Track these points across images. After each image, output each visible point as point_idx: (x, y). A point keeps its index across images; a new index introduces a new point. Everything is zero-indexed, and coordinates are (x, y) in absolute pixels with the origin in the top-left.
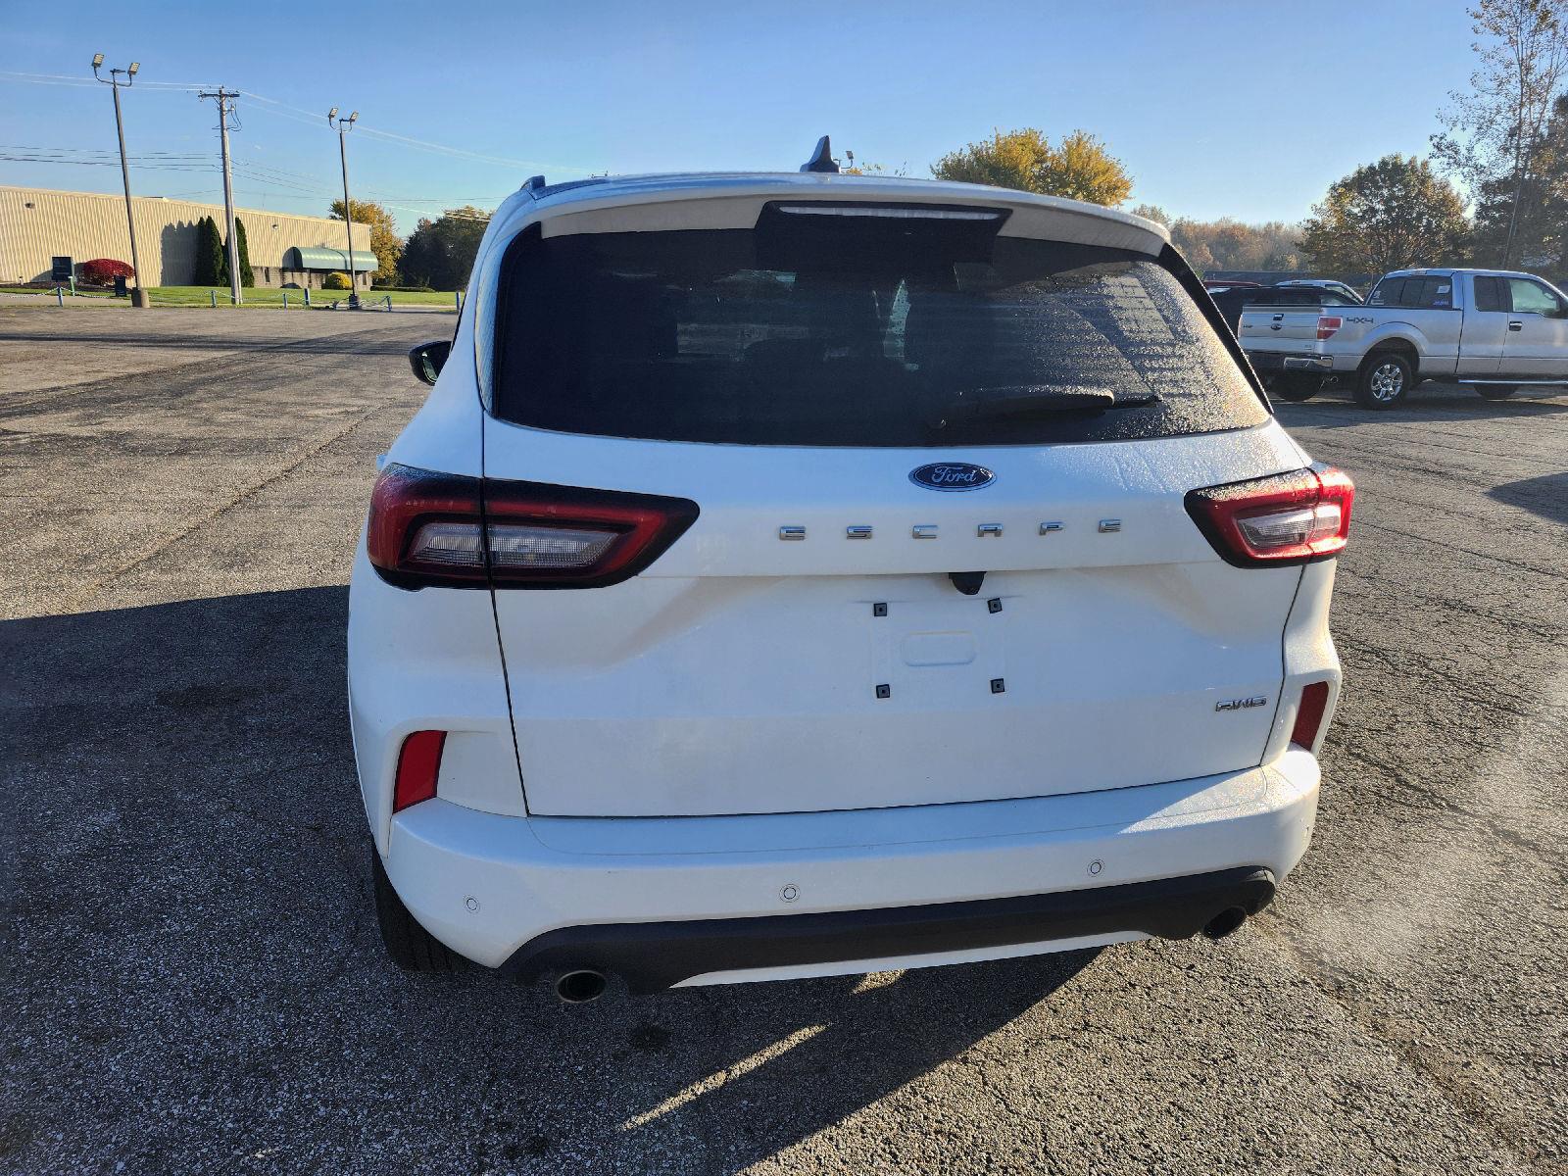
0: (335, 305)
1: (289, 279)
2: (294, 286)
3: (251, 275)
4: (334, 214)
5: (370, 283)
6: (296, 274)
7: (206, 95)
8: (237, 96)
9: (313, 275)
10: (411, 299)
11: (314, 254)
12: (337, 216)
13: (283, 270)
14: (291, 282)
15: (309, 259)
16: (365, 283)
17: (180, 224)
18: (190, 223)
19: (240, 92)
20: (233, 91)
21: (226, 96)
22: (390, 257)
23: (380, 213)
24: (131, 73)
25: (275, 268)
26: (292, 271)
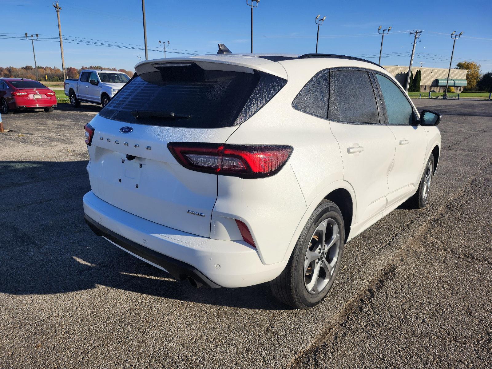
0: (437, 98)
1: (432, 89)
2: (434, 91)
3: (420, 88)
4: (457, 67)
5: (462, 90)
6: (435, 88)
7: (412, 33)
8: (422, 32)
9: (441, 88)
10: (473, 96)
11: (443, 81)
12: (458, 68)
13: (431, 87)
14: (433, 90)
15: (441, 83)
16: (460, 90)
17: (402, 73)
18: (405, 73)
19: (423, 31)
20: (420, 31)
21: (418, 32)
22: (475, 81)
23: (475, 66)
24: (389, 30)
25: (429, 86)
26: (434, 86)
